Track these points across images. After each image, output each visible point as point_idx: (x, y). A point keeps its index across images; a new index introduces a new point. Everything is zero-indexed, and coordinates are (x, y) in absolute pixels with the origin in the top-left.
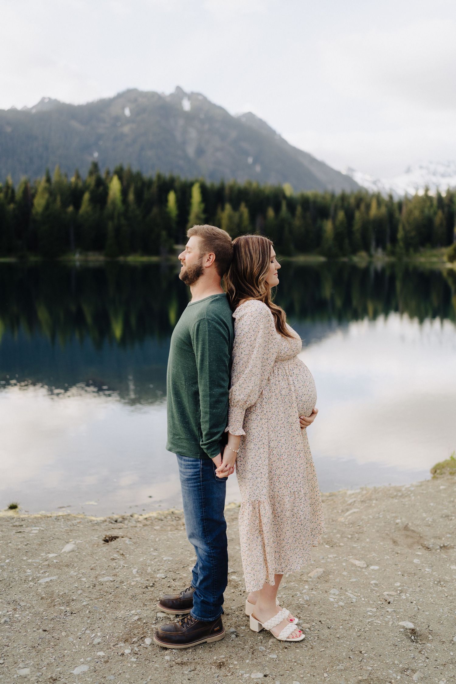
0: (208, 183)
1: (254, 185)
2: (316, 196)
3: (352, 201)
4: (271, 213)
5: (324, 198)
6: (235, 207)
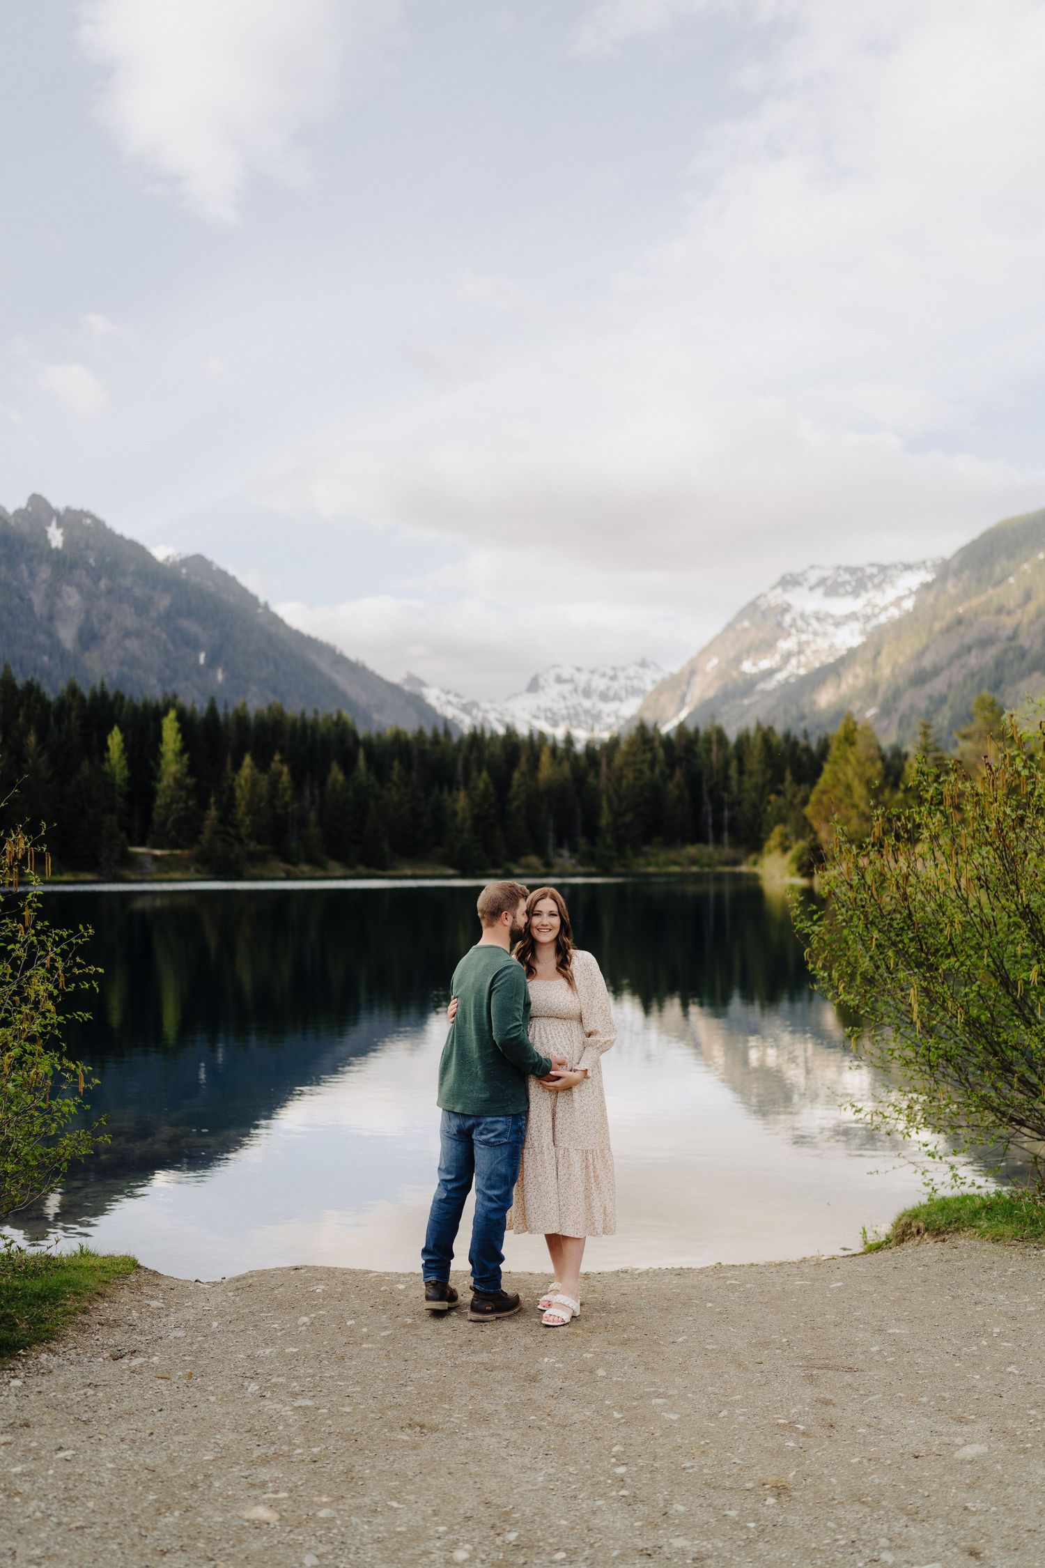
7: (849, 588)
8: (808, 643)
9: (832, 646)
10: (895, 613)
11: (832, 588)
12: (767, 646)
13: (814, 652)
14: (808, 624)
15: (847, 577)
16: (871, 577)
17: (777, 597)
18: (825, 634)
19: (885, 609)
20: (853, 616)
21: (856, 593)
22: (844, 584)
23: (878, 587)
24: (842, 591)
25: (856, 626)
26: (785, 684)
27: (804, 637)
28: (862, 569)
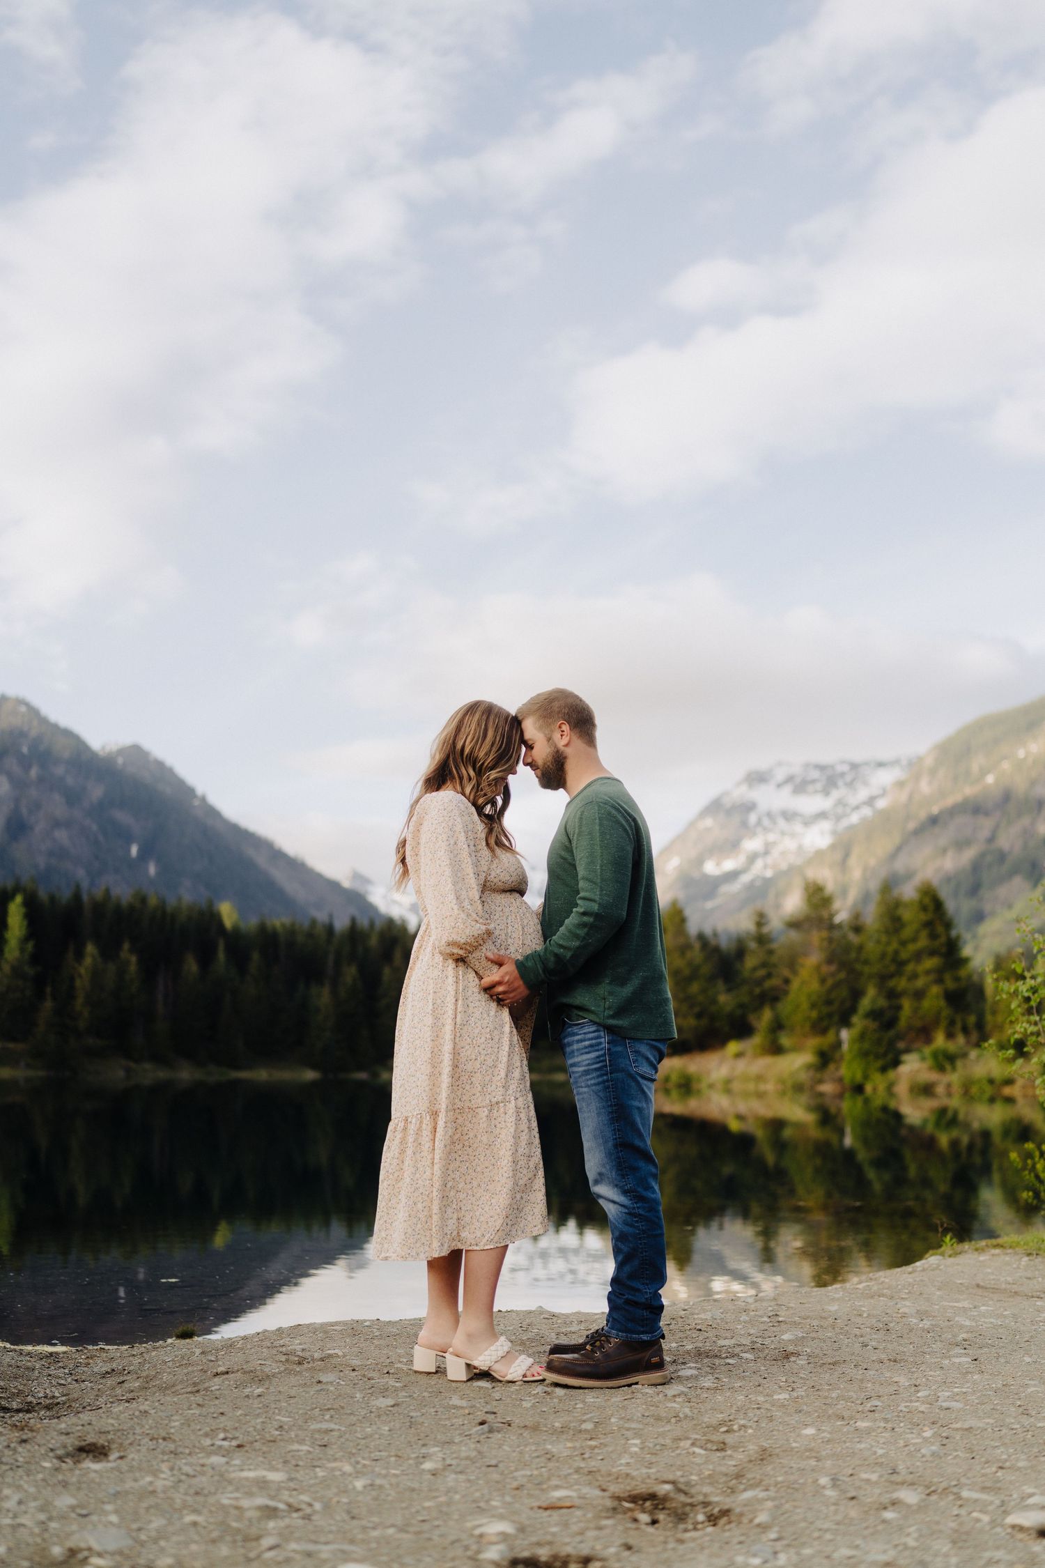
0: (43, 894)
1: (153, 901)
2: (292, 932)
3: (374, 941)
4: (191, 966)
5: (310, 935)
6: (109, 951)
7: (819, 786)
8: (774, 843)
9: (800, 847)
10: (867, 812)
11: (800, 786)
12: (733, 846)
13: (783, 853)
14: (775, 823)
15: (815, 774)
16: (842, 775)
17: (742, 793)
18: (793, 835)
19: (857, 808)
20: (822, 815)
21: (826, 792)
22: (813, 781)
23: (850, 785)
24: (810, 788)
25: (826, 825)
26: (750, 886)
27: (771, 837)
28: (832, 767)
